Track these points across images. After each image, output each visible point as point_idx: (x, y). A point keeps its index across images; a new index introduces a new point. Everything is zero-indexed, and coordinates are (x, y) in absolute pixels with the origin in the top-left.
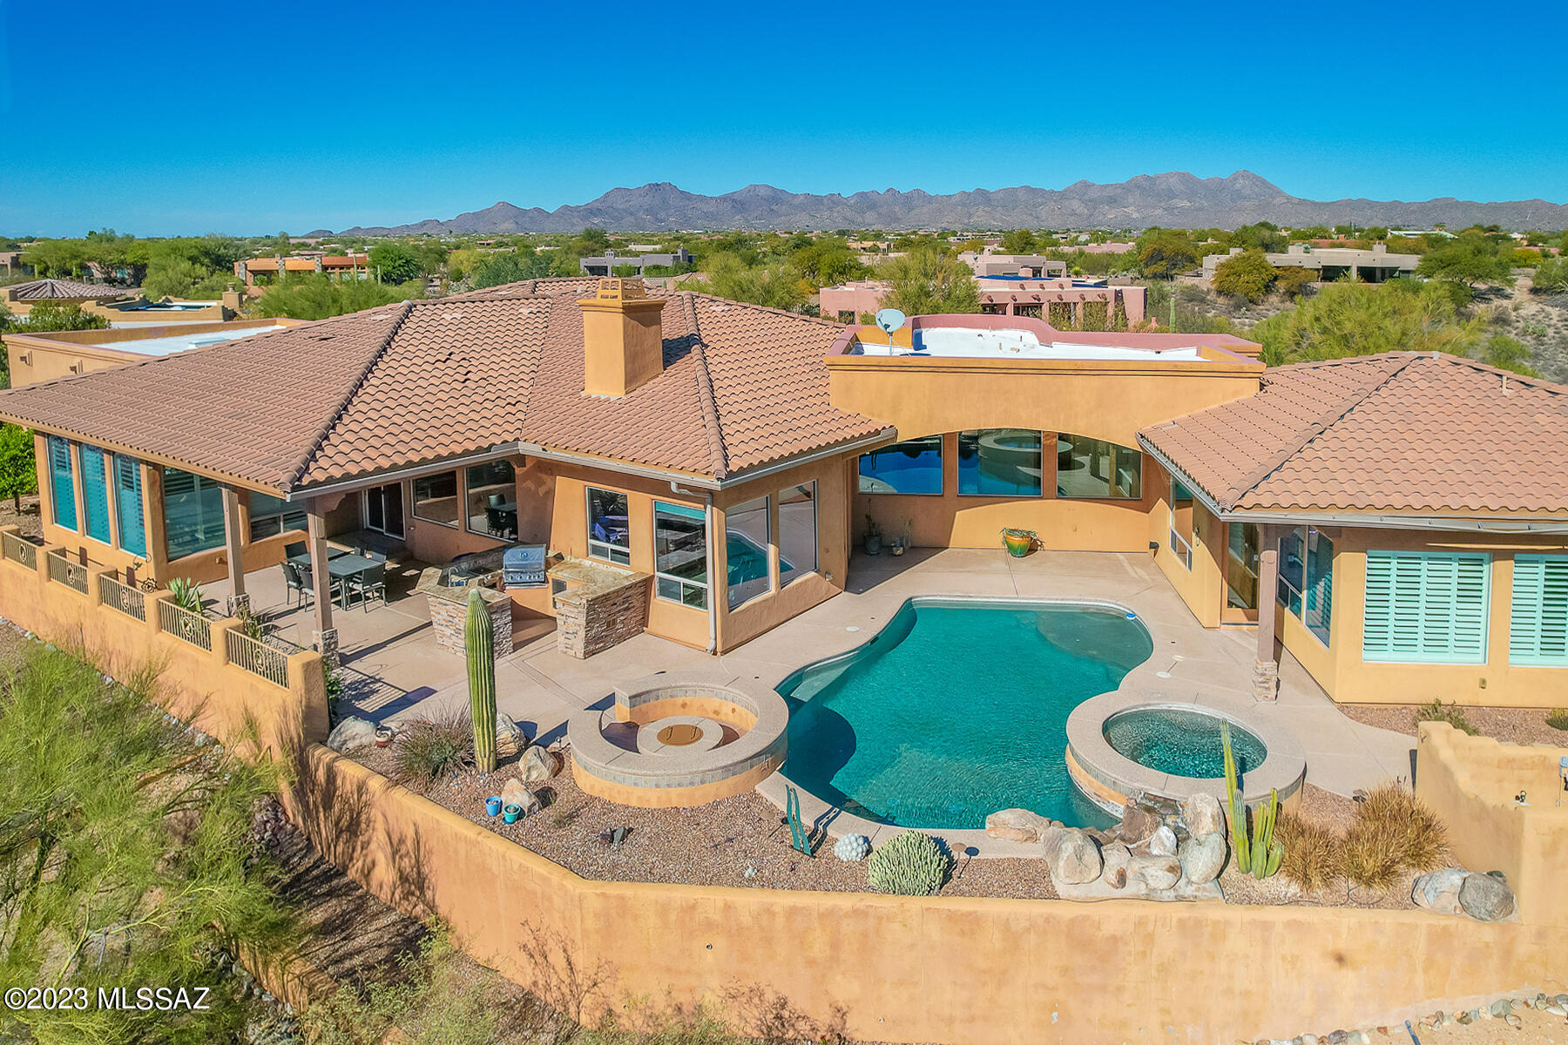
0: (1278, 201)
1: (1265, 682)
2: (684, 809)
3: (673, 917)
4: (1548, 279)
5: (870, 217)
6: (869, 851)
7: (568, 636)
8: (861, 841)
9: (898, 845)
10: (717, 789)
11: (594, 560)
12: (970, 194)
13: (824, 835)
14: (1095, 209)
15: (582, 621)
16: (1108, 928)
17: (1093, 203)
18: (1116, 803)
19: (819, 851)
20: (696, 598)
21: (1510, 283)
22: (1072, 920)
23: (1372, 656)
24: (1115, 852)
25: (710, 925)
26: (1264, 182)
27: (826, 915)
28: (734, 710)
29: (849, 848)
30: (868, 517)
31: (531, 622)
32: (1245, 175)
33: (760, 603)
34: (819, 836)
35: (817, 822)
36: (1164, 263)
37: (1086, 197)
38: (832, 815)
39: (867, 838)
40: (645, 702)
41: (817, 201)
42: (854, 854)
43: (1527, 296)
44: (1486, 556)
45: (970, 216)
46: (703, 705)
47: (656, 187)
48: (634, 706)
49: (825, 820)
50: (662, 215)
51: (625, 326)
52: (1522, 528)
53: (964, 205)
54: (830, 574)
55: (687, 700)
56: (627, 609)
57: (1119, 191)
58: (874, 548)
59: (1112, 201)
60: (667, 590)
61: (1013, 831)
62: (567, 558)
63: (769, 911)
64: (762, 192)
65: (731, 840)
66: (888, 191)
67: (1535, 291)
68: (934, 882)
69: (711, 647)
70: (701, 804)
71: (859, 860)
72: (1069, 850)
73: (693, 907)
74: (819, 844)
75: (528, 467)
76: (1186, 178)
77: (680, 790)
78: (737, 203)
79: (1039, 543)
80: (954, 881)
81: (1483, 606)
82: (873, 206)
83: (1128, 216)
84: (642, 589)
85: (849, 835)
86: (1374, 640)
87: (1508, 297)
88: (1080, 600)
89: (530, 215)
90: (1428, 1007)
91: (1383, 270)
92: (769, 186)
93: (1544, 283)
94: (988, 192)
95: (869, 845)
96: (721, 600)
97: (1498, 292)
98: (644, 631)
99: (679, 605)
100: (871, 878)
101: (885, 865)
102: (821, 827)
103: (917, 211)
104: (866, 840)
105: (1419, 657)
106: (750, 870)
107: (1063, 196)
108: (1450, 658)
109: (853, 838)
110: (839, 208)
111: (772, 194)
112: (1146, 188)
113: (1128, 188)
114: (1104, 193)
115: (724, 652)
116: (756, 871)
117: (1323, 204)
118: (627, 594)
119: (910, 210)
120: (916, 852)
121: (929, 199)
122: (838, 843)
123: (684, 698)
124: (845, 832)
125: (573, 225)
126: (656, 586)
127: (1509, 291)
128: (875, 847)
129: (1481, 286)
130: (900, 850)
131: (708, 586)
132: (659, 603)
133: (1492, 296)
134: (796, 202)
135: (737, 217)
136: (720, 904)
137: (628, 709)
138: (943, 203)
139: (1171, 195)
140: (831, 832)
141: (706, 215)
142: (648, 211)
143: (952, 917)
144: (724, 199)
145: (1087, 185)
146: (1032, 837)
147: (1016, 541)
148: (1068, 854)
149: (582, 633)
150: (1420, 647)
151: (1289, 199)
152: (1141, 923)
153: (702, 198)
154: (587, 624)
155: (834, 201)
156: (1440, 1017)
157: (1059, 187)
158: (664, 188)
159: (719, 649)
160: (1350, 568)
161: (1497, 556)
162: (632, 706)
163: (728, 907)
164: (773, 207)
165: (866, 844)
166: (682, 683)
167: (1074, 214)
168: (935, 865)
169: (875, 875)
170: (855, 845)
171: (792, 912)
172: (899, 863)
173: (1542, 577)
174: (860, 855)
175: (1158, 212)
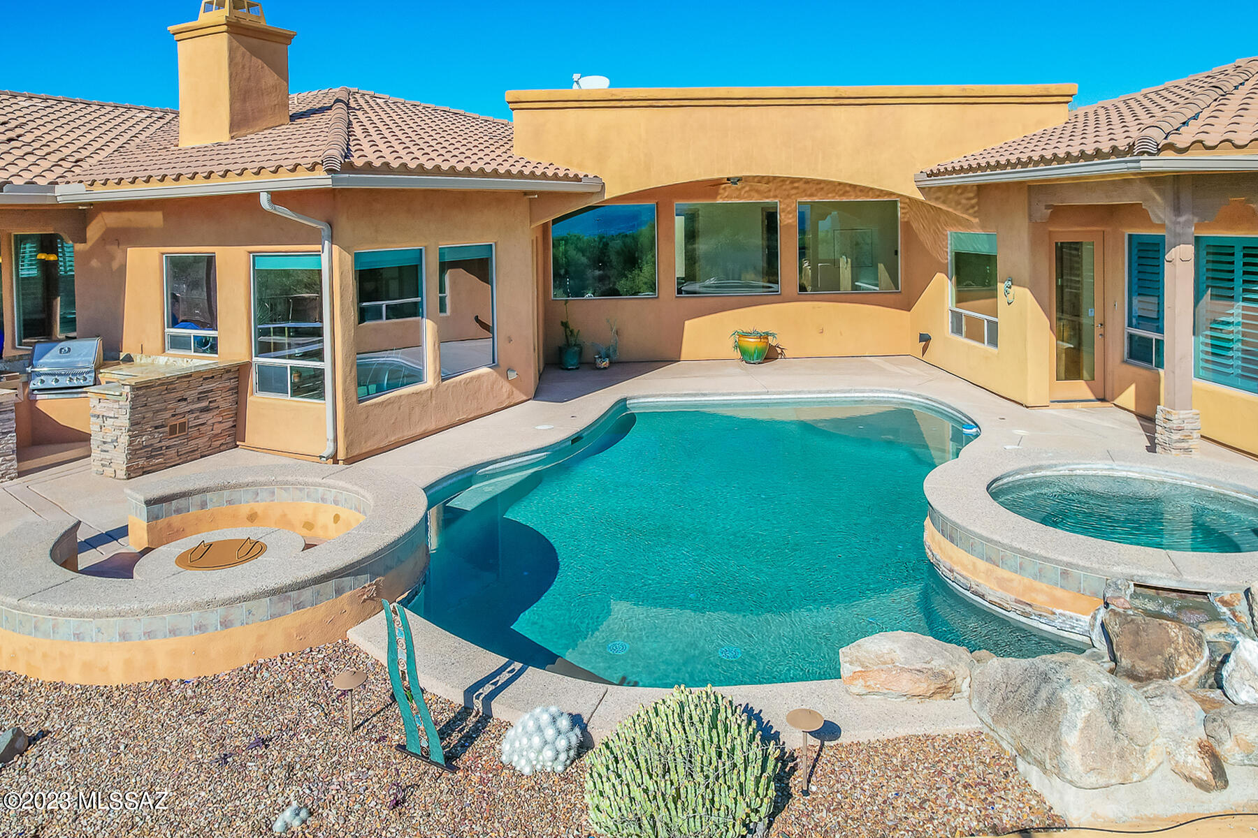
1: (1183, 441)
2: (182, 682)
6: (585, 745)
7: (106, 447)
8: (564, 723)
9: (659, 724)
10: (260, 638)
11: (174, 356)
13: (487, 717)
15: (125, 421)
18: (1067, 613)
19: (467, 757)
20: (309, 385)
24: (1169, 701)
28: (337, 518)
29: (536, 741)
30: (565, 325)
31: (65, 445)
33: (409, 395)
34: (472, 720)
35: (470, 692)
38: (505, 676)
39: (579, 716)
40: (178, 511)
42: (548, 754)
46: (285, 515)
48: (157, 518)
49: (488, 688)
51: (231, 50)
54: (513, 370)
55: (259, 507)
56: (205, 410)
58: (572, 361)
60: (271, 381)
61: (907, 675)
62: (137, 360)
65: (264, 742)
68: (757, 811)
69: (328, 450)
70: (223, 671)
71: (560, 768)
72: (1085, 701)
74: (469, 739)
75: (90, 244)
77: (173, 642)
79: (779, 351)
80: (797, 803)
84: (232, 383)
85: (538, 710)
88: (849, 391)
95: (584, 729)
96: (345, 382)
98: (237, 446)
99: (287, 400)
100: (593, 814)
101: (627, 776)
102: (478, 705)
104: (576, 720)
106: (288, 813)
109: (545, 718)
115: (350, 461)
116: (303, 814)
118: (206, 387)
120: (706, 737)
122: (511, 733)
123: (252, 504)
124: (528, 706)
126: (254, 378)
128: (599, 734)
130: (665, 736)
131: (326, 365)
132: (258, 401)
137: (145, 524)
140: (499, 709)
146: (945, 688)
147: (752, 343)
148: (1084, 714)
149: (124, 439)
154: (132, 425)
159: (341, 455)
162: (152, 518)
165: (577, 731)
166: (250, 479)
168: (754, 769)
169: (604, 804)
170: (550, 733)
172: (667, 771)
174: (563, 757)
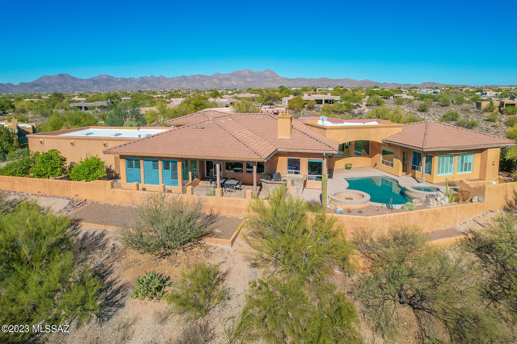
0: (278, 78)
1: (424, 181)
3: (382, 220)
4: (370, 102)
5: (145, 85)
7: (298, 189)
11: (289, 175)
12: (180, 77)
14: (222, 82)
16: (439, 211)
17: (221, 80)
18: (423, 198)
19: (393, 208)
21: (362, 103)
22: (434, 210)
23: (438, 175)
25: (387, 220)
26: (274, 73)
27: (403, 215)
29: (397, 207)
32: (268, 70)
36: (271, 100)
37: (219, 78)
41: (125, 80)
43: (366, 107)
44: (453, 155)
45: (180, 85)
47: (62, 75)
50: (65, 86)
52: (462, 149)
53: (178, 81)
57: (229, 76)
59: (227, 79)
60: (310, 178)
62: (282, 175)
63: (395, 216)
64: (105, 77)
65: (378, 210)
66: (151, 76)
67: (367, 105)
73: (385, 218)
76: (250, 71)
78: (95, 81)
81: (453, 164)
82: (146, 82)
83: (232, 84)
86: (439, 173)
87: (361, 107)
89: (6, 86)
90: (474, 216)
91: (330, 100)
92: (107, 75)
93: (369, 103)
94: (186, 76)
97: (358, 106)
99: (314, 181)
103: (162, 83)
105: (445, 174)
106: (387, 212)
107: (211, 78)
108: (449, 174)
110: (134, 83)
111: (108, 78)
112: (237, 75)
113: (232, 75)
114: (225, 77)
117: (291, 79)
119: (160, 83)
120: (411, 204)
121: (166, 79)
122: (395, 207)
125: (26, 90)
126: (308, 178)
127: (361, 105)
129: (354, 104)
130: (409, 204)
132: (309, 181)
133: (357, 107)
134: (117, 80)
135: (95, 87)
136: (389, 216)
138: (171, 81)
139: (245, 77)
141: (83, 86)
142: (58, 85)
143: (419, 212)
144: (90, 80)
145: (219, 74)
149: (302, 188)
150: (444, 173)
151: (281, 78)
152: (442, 209)
153: (81, 80)
155: (132, 80)
156: (476, 217)
157: (210, 75)
158: (65, 76)
160: (436, 159)
161: (456, 155)
162: (334, 196)
163: (390, 216)
164: (109, 83)
167: (215, 83)
171: (399, 215)
173: (461, 158)
175: (242, 82)
